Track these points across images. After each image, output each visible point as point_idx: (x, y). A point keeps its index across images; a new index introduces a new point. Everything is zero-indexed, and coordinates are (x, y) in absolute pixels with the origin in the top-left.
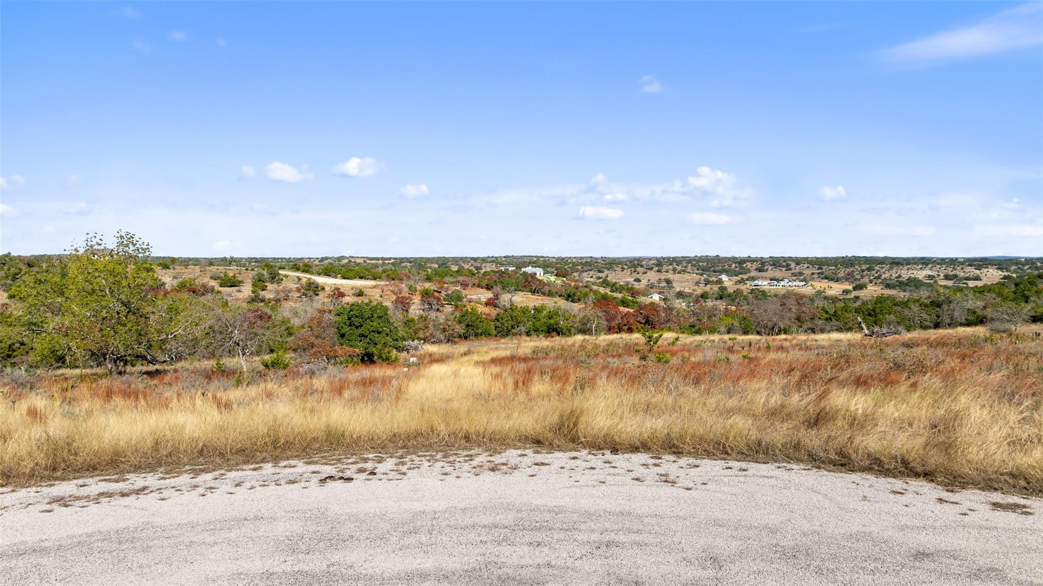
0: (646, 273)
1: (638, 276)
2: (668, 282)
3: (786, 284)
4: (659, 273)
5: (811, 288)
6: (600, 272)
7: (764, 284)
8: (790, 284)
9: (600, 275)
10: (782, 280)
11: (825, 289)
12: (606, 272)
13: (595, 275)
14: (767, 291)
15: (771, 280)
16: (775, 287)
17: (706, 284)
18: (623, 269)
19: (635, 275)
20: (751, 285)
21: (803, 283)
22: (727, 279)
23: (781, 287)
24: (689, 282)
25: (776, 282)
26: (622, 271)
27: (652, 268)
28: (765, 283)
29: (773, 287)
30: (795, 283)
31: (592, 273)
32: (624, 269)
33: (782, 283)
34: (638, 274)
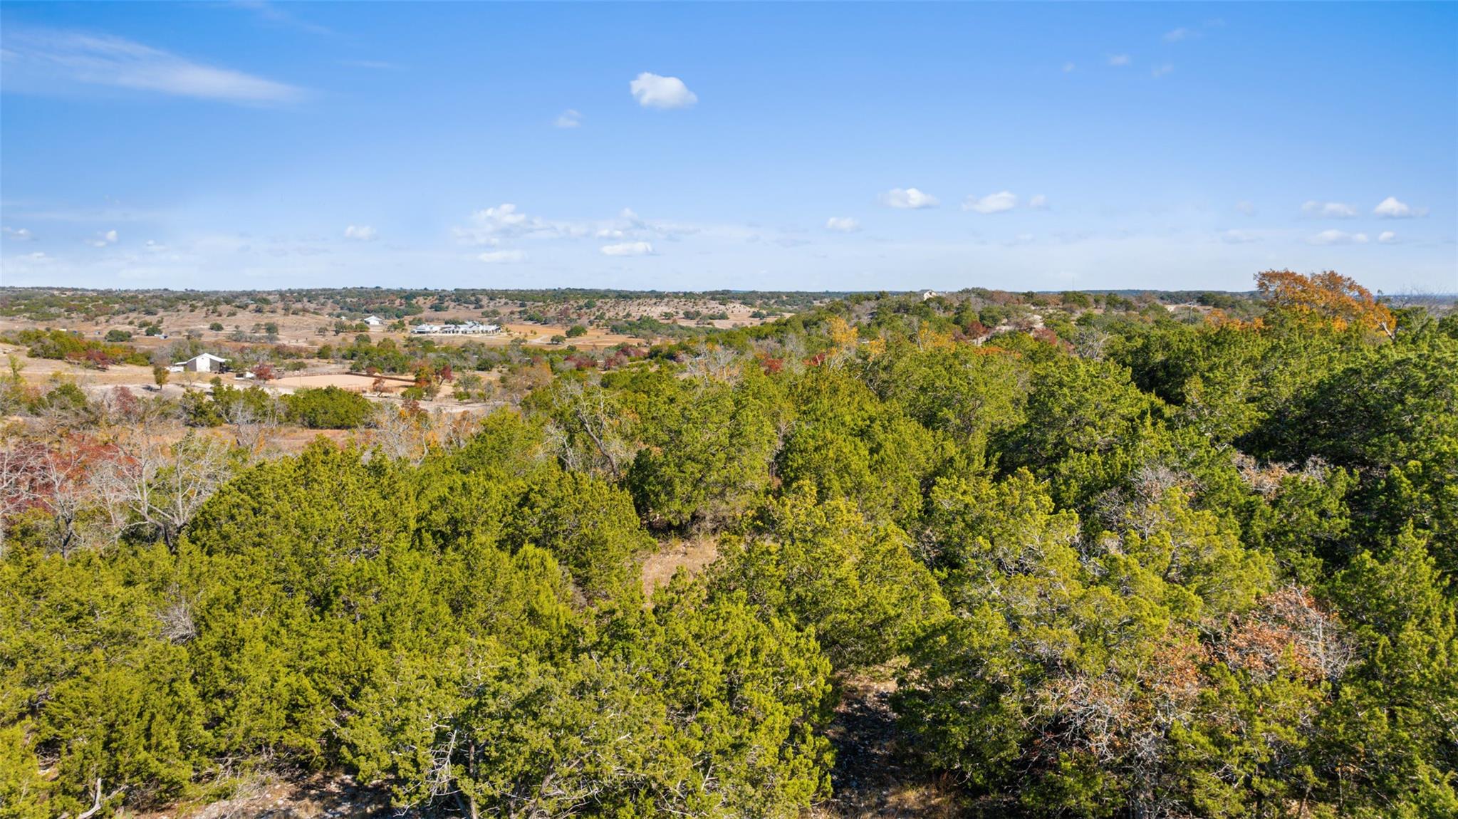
0: (234, 314)
1: (219, 321)
2: (271, 329)
3: (468, 329)
4: (259, 315)
5: (505, 334)
6: (149, 313)
7: (434, 330)
8: (475, 328)
9: (149, 318)
10: (463, 323)
11: (526, 336)
12: (161, 313)
13: (138, 318)
14: (436, 341)
15: (446, 323)
16: (451, 334)
17: (337, 332)
18: (193, 308)
19: (214, 319)
20: (413, 332)
21: (494, 327)
22: (377, 323)
23: (460, 334)
24: (310, 328)
25: (453, 326)
26: (192, 311)
27: (247, 306)
28: (437, 328)
29: (448, 335)
30: (481, 328)
31: (133, 315)
32: (196, 307)
33: (462, 328)
34: (220, 315)
